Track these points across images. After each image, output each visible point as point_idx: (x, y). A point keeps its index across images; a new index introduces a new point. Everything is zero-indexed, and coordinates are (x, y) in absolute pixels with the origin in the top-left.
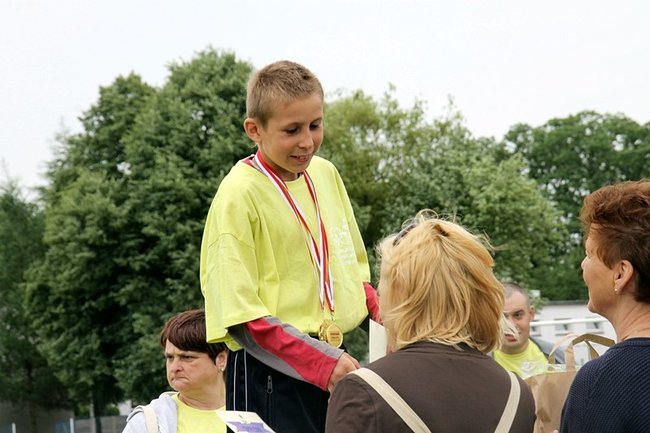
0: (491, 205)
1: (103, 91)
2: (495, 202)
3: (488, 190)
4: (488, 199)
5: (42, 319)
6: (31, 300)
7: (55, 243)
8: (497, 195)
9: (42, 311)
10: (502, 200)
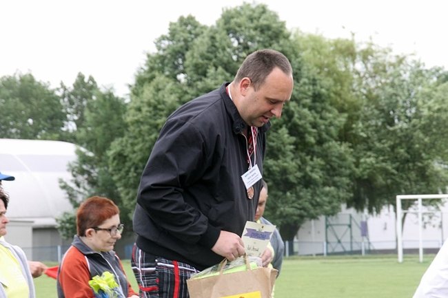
0: (431, 113)
1: (171, 24)
2: (434, 112)
3: (431, 103)
4: (430, 108)
5: (120, 175)
6: (113, 162)
7: (133, 123)
8: (437, 107)
9: (120, 170)
10: (439, 110)
